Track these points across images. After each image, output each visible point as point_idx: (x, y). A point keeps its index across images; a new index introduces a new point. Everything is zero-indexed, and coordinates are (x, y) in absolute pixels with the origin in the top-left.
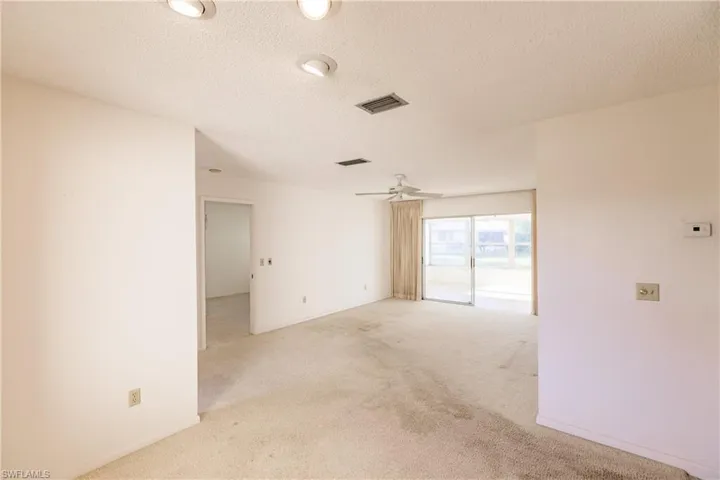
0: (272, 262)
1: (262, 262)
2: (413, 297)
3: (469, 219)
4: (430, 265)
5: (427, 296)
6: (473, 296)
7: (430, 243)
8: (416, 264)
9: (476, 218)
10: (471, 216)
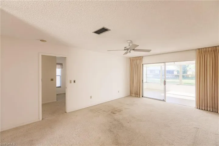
0: (76, 82)
1: (71, 82)
2: (138, 96)
3: (163, 64)
4: (146, 82)
5: (144, 95)
6: (165, 96)
7: (146, 74)
8: (140, 82)
9: (167, 63)
10: (164, 63)
